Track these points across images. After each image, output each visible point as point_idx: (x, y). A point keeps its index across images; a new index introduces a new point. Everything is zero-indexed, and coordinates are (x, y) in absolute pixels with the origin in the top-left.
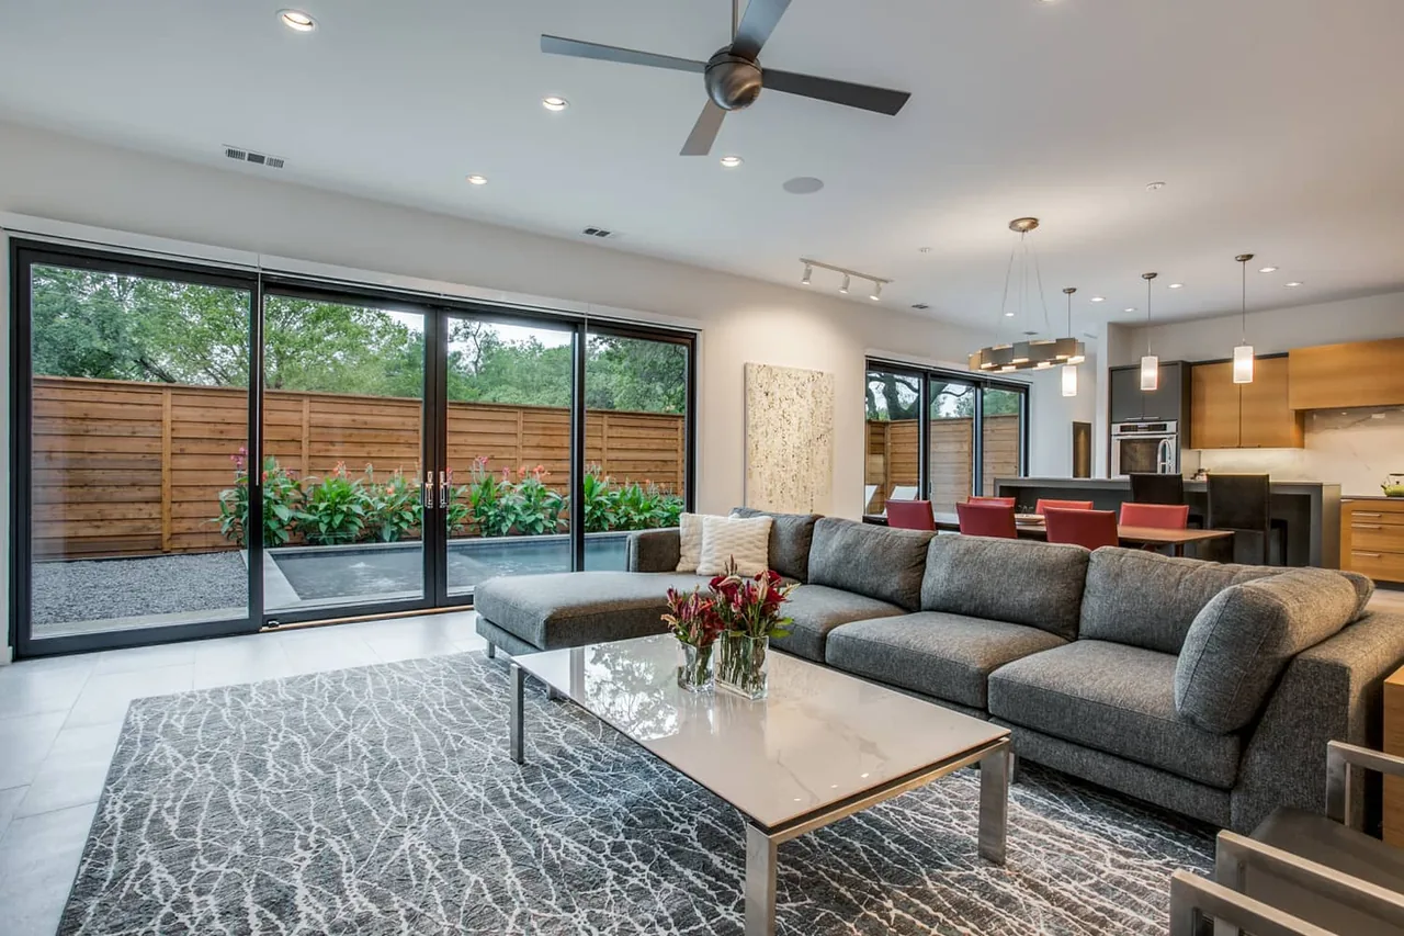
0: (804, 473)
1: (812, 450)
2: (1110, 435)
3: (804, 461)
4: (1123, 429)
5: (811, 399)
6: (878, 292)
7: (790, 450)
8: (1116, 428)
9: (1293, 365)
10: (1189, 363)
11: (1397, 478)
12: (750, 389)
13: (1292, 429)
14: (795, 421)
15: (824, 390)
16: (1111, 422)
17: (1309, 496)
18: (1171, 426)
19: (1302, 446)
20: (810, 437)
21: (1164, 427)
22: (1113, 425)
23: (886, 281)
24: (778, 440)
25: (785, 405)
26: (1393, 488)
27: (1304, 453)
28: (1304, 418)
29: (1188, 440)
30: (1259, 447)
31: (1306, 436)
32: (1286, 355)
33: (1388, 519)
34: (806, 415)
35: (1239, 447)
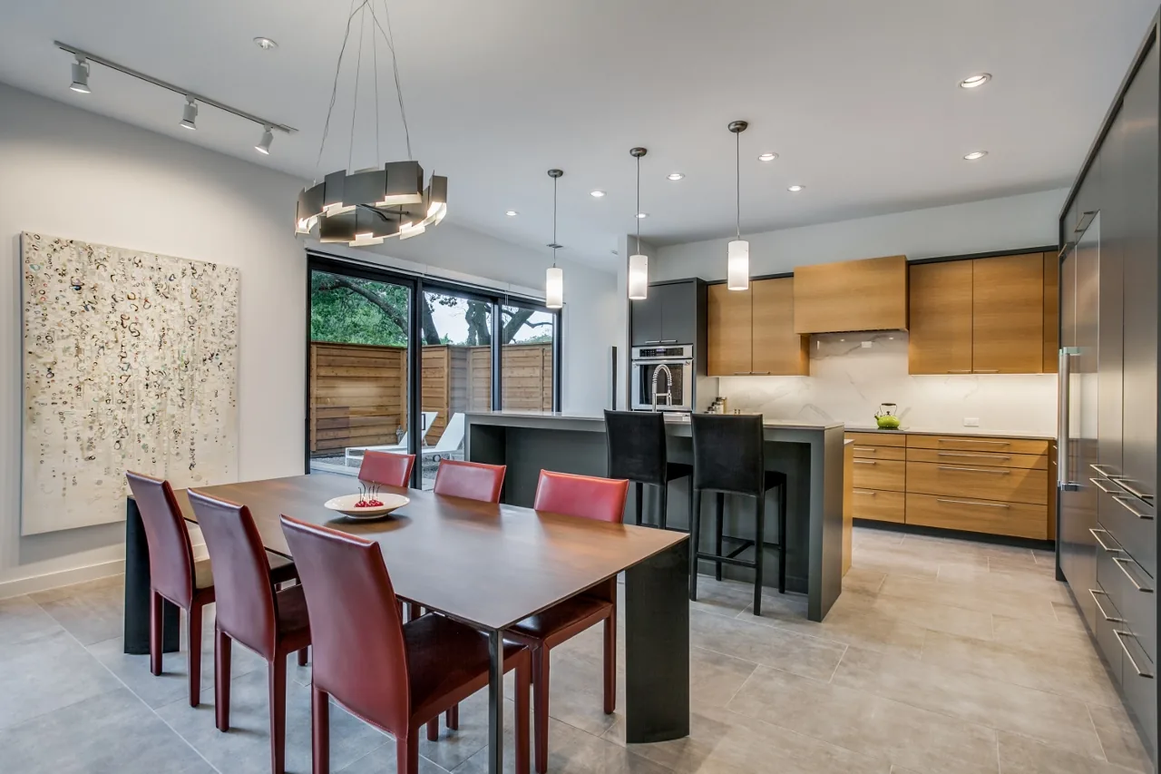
0: (171, 410)
1: (192, 378)
2: (631, 360)
3: (173, 393)
4: (643, 353)
5: (188, 302)
6: (267, 142)
7: (139, 375)
8: (636, 352)
9: (799, 285)
10: (704, 282)
11: (888, 408)
12: (32, 278)
13: (797, 354)
14: (151, 334)
15: (219, 290)
16: (631, 345)
17: (808, 445)
18: (688, 351)
19: (807, 373)
20: (187, 356)
21: (680, 352)
22: (634, 349)
23: (286, 129)
24: (110, 360)
25: (124, 307)
26: (884, 419)
27: (809, 380)
28: (808, 341)
29: (704, 366)
30: (769, 374)
31: (812, 363)
32: (791, 275)
33: (884, 454)
34: (178, 325)
35: (751, 374)
